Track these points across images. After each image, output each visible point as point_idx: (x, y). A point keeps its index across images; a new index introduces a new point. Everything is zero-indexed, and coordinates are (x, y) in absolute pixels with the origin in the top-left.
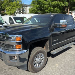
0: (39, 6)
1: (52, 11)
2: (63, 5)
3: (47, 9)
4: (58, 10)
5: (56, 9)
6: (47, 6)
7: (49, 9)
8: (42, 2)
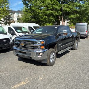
0: (32, 15)
1: (47, 19)
2: (57, 14)
3: (42, 18)
4: (53, 19)
5: (51, 18)
6: (41, 15)
7: (43, 18)
8: (36, 11)
